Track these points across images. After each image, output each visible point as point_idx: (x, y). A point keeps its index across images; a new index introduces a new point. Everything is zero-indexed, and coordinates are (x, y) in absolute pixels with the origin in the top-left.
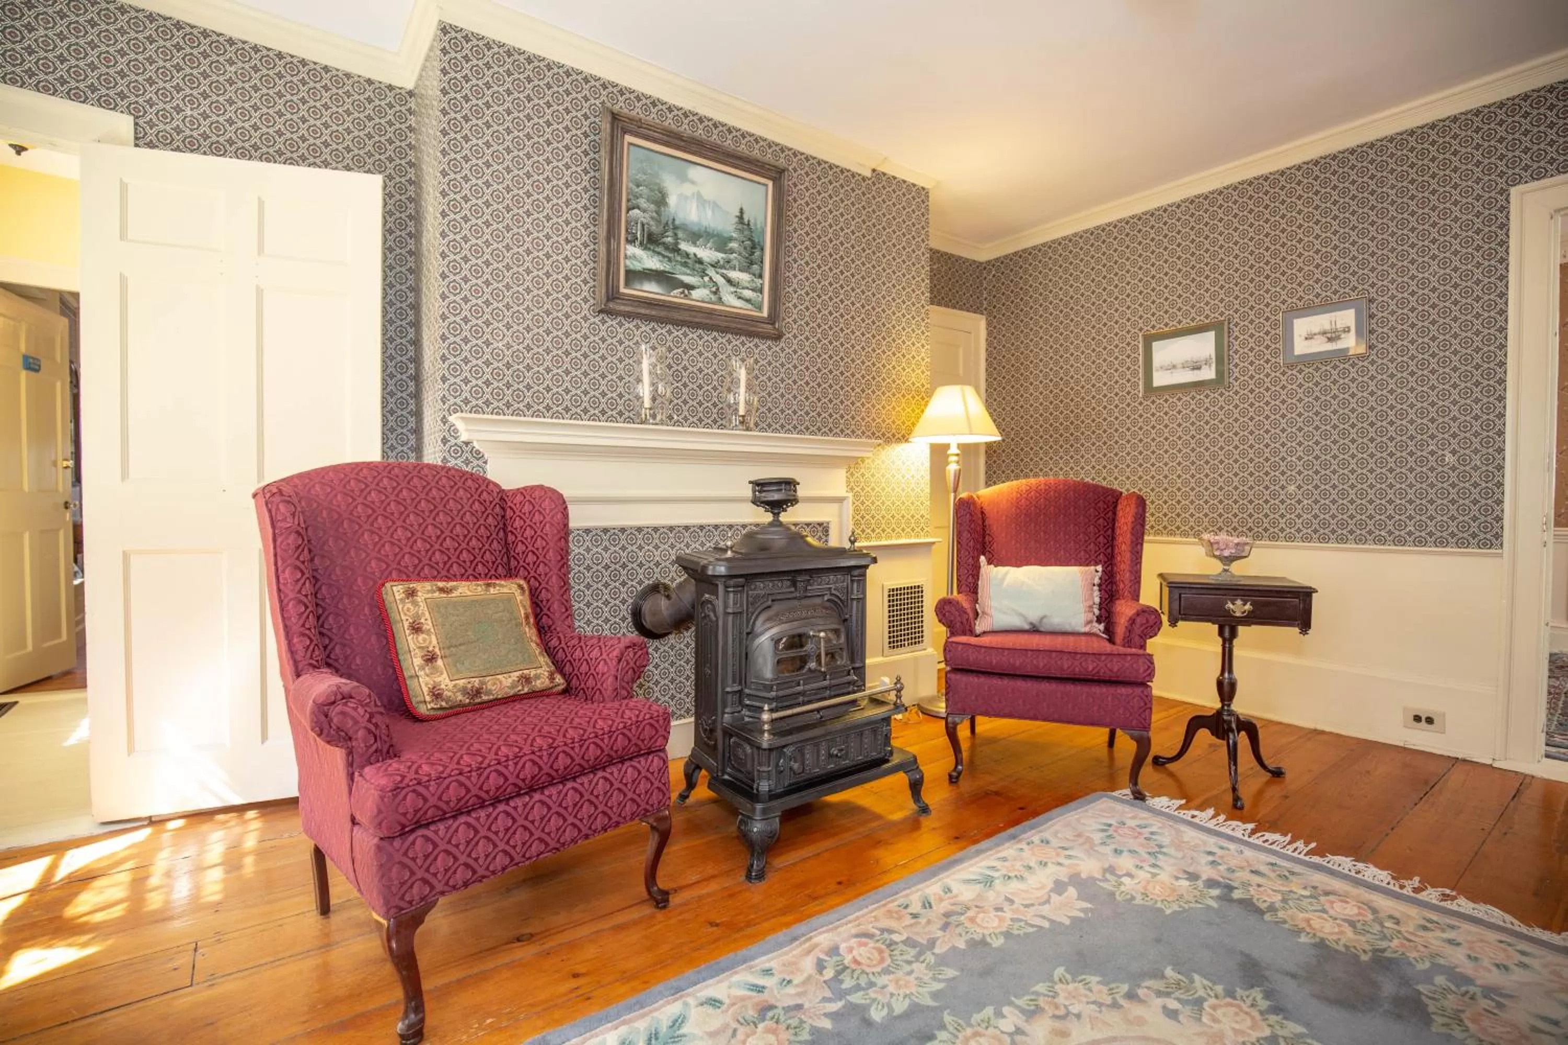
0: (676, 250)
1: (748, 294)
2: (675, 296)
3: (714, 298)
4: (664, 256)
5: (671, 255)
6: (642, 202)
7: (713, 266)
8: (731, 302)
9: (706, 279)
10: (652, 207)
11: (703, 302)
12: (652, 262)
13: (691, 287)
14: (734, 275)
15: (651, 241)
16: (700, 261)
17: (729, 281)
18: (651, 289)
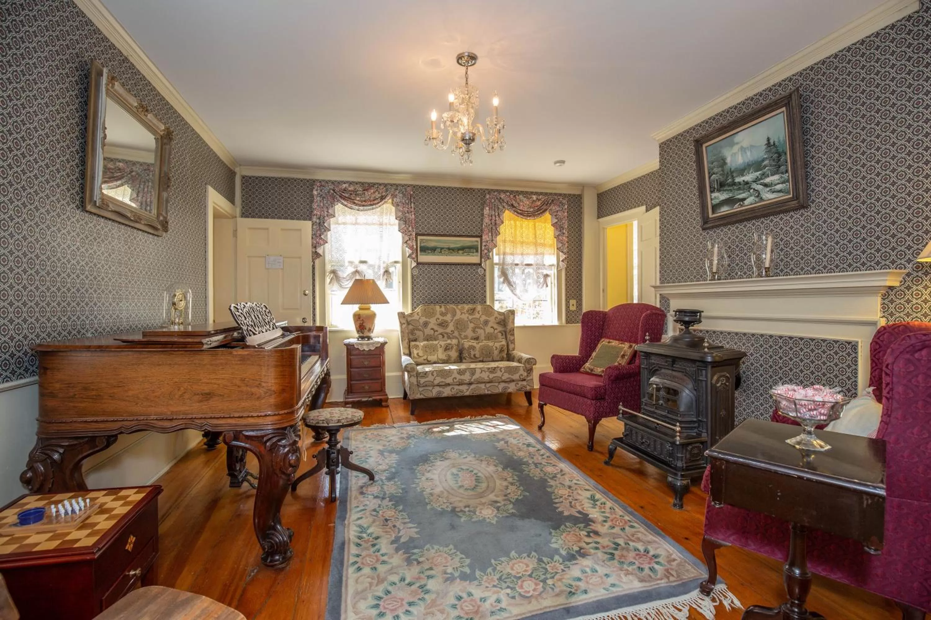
0: (734, 184)
1: (779, 187)
2: (737, 208)
3: (757, 200)
4: (728, 190)
5: (731, 188)
6: (715, 170)
7: (754, 182)
8: (769, 196)
9: (752, 191)
10: (720, 169)
11: (751, 204)
12: (722, 196)
13: (744, 199)
14: (767, 180)
15: (722, 186)
16: (747, 183)
17: (766, 185)
18: (725, 210)
